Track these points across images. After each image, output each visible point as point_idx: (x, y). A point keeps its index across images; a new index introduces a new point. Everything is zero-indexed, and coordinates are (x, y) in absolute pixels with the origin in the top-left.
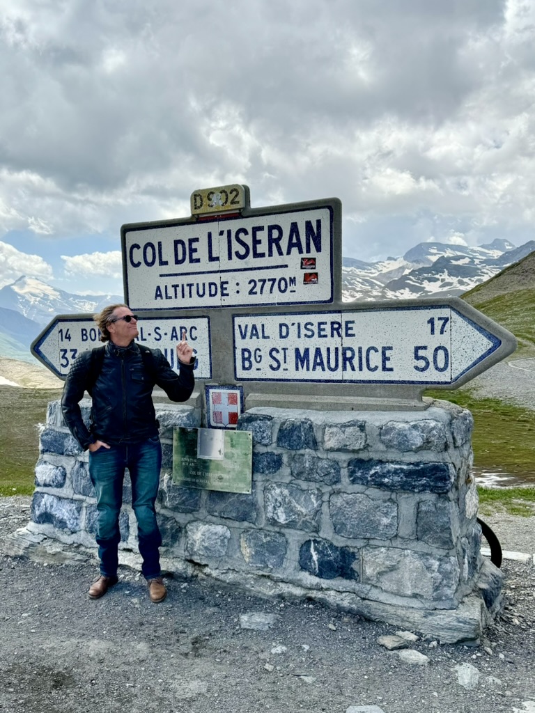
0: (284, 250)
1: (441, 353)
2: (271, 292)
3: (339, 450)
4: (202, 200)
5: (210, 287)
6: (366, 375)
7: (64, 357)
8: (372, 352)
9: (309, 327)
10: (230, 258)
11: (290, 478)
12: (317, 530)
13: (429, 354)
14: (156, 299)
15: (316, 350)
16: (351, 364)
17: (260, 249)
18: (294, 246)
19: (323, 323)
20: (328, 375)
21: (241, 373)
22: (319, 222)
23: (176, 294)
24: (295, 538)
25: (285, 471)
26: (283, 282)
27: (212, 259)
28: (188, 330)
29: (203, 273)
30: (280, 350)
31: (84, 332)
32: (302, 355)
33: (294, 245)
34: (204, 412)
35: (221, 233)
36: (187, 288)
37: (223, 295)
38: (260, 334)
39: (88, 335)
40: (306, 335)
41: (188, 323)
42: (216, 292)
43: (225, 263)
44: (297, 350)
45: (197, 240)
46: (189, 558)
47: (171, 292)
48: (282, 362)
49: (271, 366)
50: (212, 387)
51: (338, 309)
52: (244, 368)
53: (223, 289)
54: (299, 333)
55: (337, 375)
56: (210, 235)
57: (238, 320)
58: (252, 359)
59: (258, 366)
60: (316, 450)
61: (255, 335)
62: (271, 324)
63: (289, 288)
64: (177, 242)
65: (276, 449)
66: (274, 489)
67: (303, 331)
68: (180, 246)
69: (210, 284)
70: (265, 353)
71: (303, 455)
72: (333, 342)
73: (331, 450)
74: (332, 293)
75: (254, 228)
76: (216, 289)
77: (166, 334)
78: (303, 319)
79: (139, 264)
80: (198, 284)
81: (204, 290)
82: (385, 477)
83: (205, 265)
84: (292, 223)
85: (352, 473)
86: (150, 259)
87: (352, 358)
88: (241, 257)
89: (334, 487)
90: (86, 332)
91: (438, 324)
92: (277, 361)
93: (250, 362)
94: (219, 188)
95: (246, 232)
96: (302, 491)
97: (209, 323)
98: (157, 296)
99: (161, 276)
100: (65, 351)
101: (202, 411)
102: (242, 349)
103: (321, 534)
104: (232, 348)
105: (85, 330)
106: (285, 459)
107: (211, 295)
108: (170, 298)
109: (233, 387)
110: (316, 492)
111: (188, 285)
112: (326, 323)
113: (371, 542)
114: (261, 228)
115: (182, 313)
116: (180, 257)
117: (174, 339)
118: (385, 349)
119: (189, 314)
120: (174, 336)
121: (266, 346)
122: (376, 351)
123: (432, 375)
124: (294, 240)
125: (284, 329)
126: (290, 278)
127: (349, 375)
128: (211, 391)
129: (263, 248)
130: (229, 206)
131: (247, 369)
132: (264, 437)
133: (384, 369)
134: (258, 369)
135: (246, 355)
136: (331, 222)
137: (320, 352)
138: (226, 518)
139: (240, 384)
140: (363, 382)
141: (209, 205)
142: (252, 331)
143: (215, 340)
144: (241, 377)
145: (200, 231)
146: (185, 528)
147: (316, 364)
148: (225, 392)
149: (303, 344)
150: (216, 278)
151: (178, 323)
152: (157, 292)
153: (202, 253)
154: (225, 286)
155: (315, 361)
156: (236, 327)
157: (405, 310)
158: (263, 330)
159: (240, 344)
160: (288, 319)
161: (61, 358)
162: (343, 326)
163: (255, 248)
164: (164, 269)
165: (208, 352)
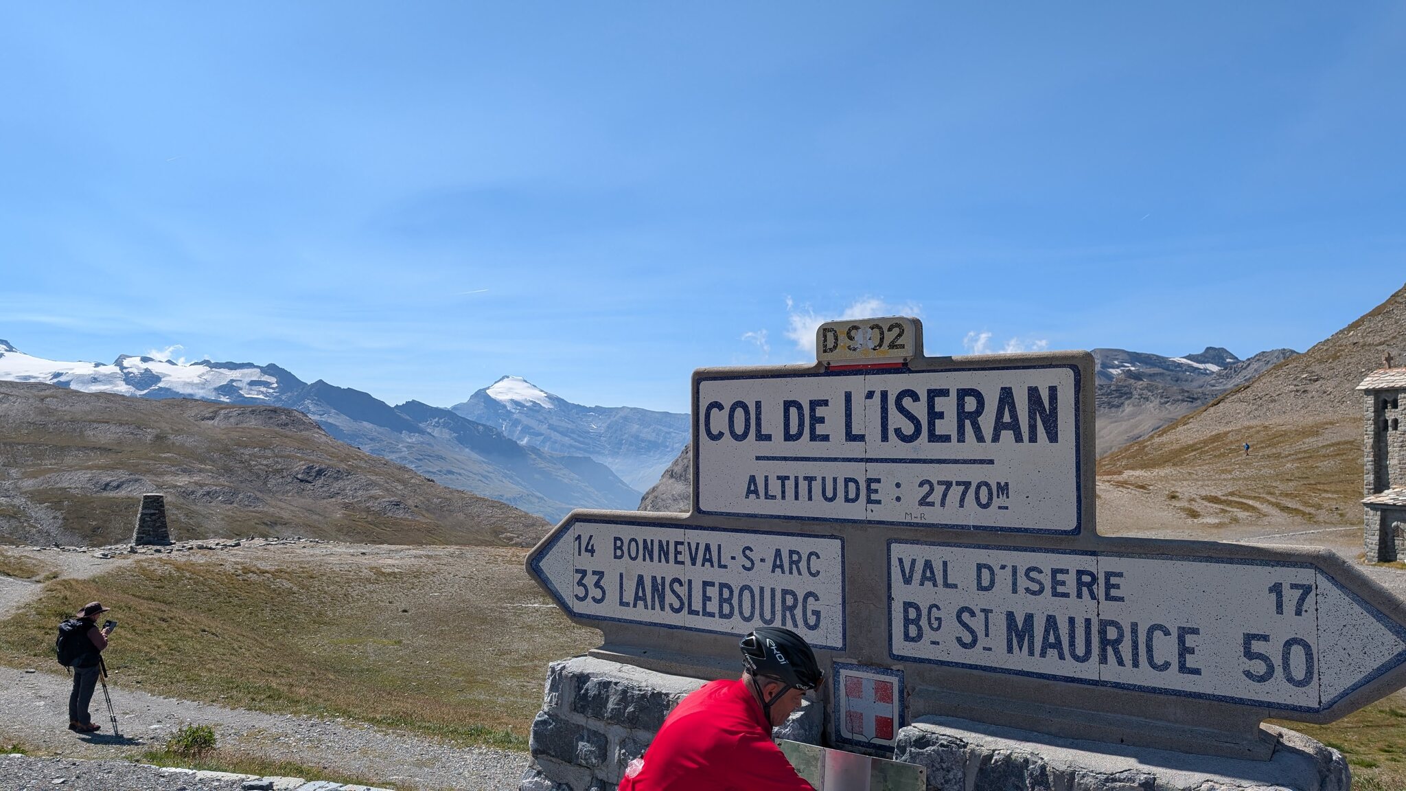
0: (988, 431)
1: (1297, 651)
2: (962, 506)
4: (836, 339)
5: (846, 486)
6: (1145, 676)
7: (580, 583)
8: (1158, 634)
9: (1033, 574)
10: (885, 438)
13: (1273, 651)
14: (747, 497)
15: (1047, 620)
16: (1117, 653)
17: (941, 427)
18: (1005, 429)
19: (1062, 571)
20: (1069, 668)
21: (901, 647)
22: (1053, 391)
23: (783, 492)
26: (984, 491)
27: (851, 437)
28: (805, 558)
29: (835, 460)
30: (977, 612)
31: (619, 543)
32: (1020, 627)
33: (1006, 427)
34: (829, 710)
35: (870, 395)
36: (803, 485)
37: (869, 501)
38: (940, 580)
39: (625, 548)
40: (1027, 590)
41: (804, 545)
42: (858, 495)
43: (875, 446)
44: (1010, 616)
45: (825, 403)
47: (775, 487)
48: (981, 634)
49: (959, 640)
50: (845, 666)
51: (1090, 547)
52: (907, 637)
53: (870, 490)
54: (1015, 584)
55: (1090, 670)
56: (848, 397)
57: (897, 550)
58: (924, 622)
59: (935, 636)
61: (929, 579)
62: (963, 562)
63: (996, 502)
64: (788, 405)
67: (1023, 582)
68: (793, 411)
69: (847, 481)
70: (948, 615)
72: (1082, 608)
74: (1079, 518)
75: (929, 391)
76: (858, 489)
77: (762, 560)
78: (1024, 560)
79: (721, 434)
80: (824, 479)
81: (835, 489)
83: (838, 445)
84: (1002, 389)
86: (739, 429)
87: (1118, 641)
88: (906, 439)
90: (622, 543)
91: (1291, 597)
92: (972, 632)
93: (920, 629)
94: (869, 320)
95: (915, 397)
97: (843, 548)
98: (749, 492)
99: (758, 458)
100: (584, 573)
101: (825, 708)
102: (905, 603)
104: (885, 599)
105: (620, 539)
107: (847, 500)
108: (774, 497)
109: (887, 670)
111: (806, 478)
112: (1067, 572)
114: (944, 393)
115: (794, 528)
116: (794, 430)
117: (778, 570)
118: (1183, 632)
119: (807, 530)
120: (777, 566)
121: (949, 602)
122: (1167, 633)
123: (1278, 691)
124: (1007, 418)
125: (985, 573)
126: (998, 484)
127: (1111, 672)
128: (842, 671)
129: (946, 426)
130: (886, 352)
131: (913, 640)
132: (950, 780)
133: (1183, 668)
134: (933, 643)
135: (912, 614)
136: (1077, 392)
137: (1056, 624)
139: (900, 667)
140: (1141, 689)
141: (849, 348)
142: (924, 572)
143: (853, 581)
144: (902, 654)
145: (833, 388)
147: (1047, 645)
148: (869, 677)
149: (1022, 605)
150: (859, 472)
151: (786, 544)
152: (749, 484)
153: (833, 425)
154: (874, 486)
155: (1046, 638)
156: (894, 562)
157: (1223, 562)
158: (945, 571)
159: (901, 593)
160: (994, 557)
161: (575, 584)
162: (1102, 580)
163: (931, 425)
164: (765, 448)
165: (840, 601)
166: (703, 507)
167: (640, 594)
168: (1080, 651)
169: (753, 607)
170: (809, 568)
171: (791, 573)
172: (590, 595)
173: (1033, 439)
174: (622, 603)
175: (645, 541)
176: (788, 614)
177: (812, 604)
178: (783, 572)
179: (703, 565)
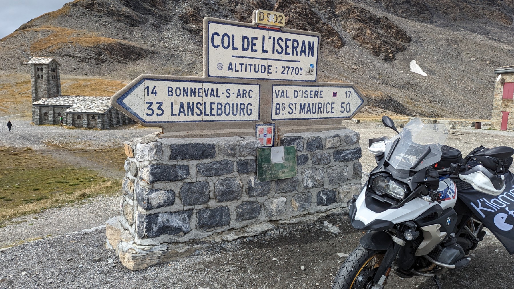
0: (299, 53)
1: (348, 105)
2: (292, 74)
3: (331, 148)
4: (264, 16)
5: (262, 68)
6: (325, 115)
7: (149, 108)
8: (328, 105)
9: (306, 93)
10: (273, 53)
11: (312, 165)
12: (323, 186)
13: (345, 106)
14: (228, 70)
15: (308, 104)
16: (321, 110)
18: (303, 52)
20: (312, 116)
21: (275, 117)
22: (313, 42)
23: (242, 69)
24: (314, 192)
25: (310, 162)
26: (297, 70)
27: (264, 51)
28: (248, 92)
29: (259, 58)
30: (293, 104)
31: (170, 89)
32: (302, 107)
35: (270, 38)
36: (248, 67)
37: (268, 73)
38: (285, 96)
39: (174, 91)
40: (305, 97)
41: (247, 88)
42: (265, 71)
43: (270, 55)
44: (301, 104)
45: (256, 38)
46: (269, 220)
47: (239, 67)
48: (294, 110)
49: (289, 112)
50: (259, 125)
51: (318, 85)
52: (276, 114)
53: (268, 69)
54: (302, 95)
55: (316, 116)
56: (264, 37)
57: (275, 88)
58: (281, 109)
59: (283, 112)
60: (322, 149)
61: (283, 96)
62: (291, 90)
63: (300, 73)
64: (244, 37)
65: (305, 152)
66: (306, 172)
67: (304, 95)
68: (246, 40)
69: (262, 66)
70: (287, 106)
71: (316, 153)
72: (315, 100)
73: (329, 148)
75: (286, 39)
76: (265, 69)
77: (233, 94)
78: (304, 89)
79: (218, 46)
80: (255, 65)
81: (258, 68)
82: (347, 156)
83: (260, 54)
84: (303, 41)
85: (334, 158)
86: (226, 44)
87: (321, 108)
88: (280, 53)
89: (329, 165)
90: (172, 89)
91: (348, 93)
92: (292, 110)
93: (279, 110)
96: (316, 169)
97: (260, 88)
98: (229, 69)
99: (233, 56)
100: (151, 104)
102: (276, 103)
103: (324, 187)
104: (272, 103)
106: (309, 156)
107: (262, 72)
108: (238, 71)
109: (270, 124)
110: (322, 169)
111: (249, 64)
112: (313, 91)
113: (341, 184)
114: (289, 40)
115: (245, 81)
116: (246, 47)
117: (239, 97)
118: (332, 104)
119: (249, 82)
120: (239, 95)
121: (287, 101)
123: (345, 114)
124: (303, 50)
125: (296, 93)
126: (300, 68)
127: (319, 115)
128: (258, 127)
129: (289, 50)
130: (277, 24)
131: (278, 114)
133: (331, 112)
134: (283, 114)
135: (278, 106)
136: (318, 44)
137: (310, 105)
138: (284, 193)
139: (274, 122)
140: (324, 118)
141: (267, 20)
142: (281, 94)
143: (263, 98)
144: (274, 118)
145: (259, 34)
146: (263, 204)
147: (308, 111)
148: (266, 127)
149: (303, 101)
150: (265, 63)
151: (242, 87)
152: (229, 66)
153: (258, 46)
154: (270, 68)
155: (307, 109)
156: (274, 91)
157: (339, 87)
158: (287, 93)
159: (276, 100)
160: (298, 88)
161: (146, 109)
162: (319, 93)
163: (286, 49)
164: (235, 53)
165: (258, 105)
166: (210, 74)
167: (182, 110)
168: (314, 111)
169: (230, 110)
170: (249, 95)
171: (243, 97)
172: (155, 113)
173: (308, 56)
174: (172, 115)
175: (184, 88)
176: (242, 111)
177: (250, 107)
178: (241, 97)
179: (210, 97)
